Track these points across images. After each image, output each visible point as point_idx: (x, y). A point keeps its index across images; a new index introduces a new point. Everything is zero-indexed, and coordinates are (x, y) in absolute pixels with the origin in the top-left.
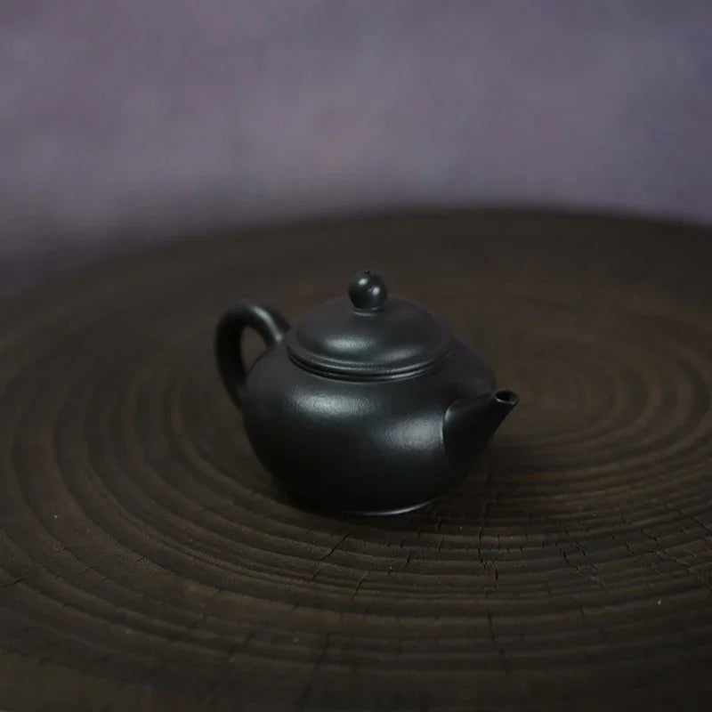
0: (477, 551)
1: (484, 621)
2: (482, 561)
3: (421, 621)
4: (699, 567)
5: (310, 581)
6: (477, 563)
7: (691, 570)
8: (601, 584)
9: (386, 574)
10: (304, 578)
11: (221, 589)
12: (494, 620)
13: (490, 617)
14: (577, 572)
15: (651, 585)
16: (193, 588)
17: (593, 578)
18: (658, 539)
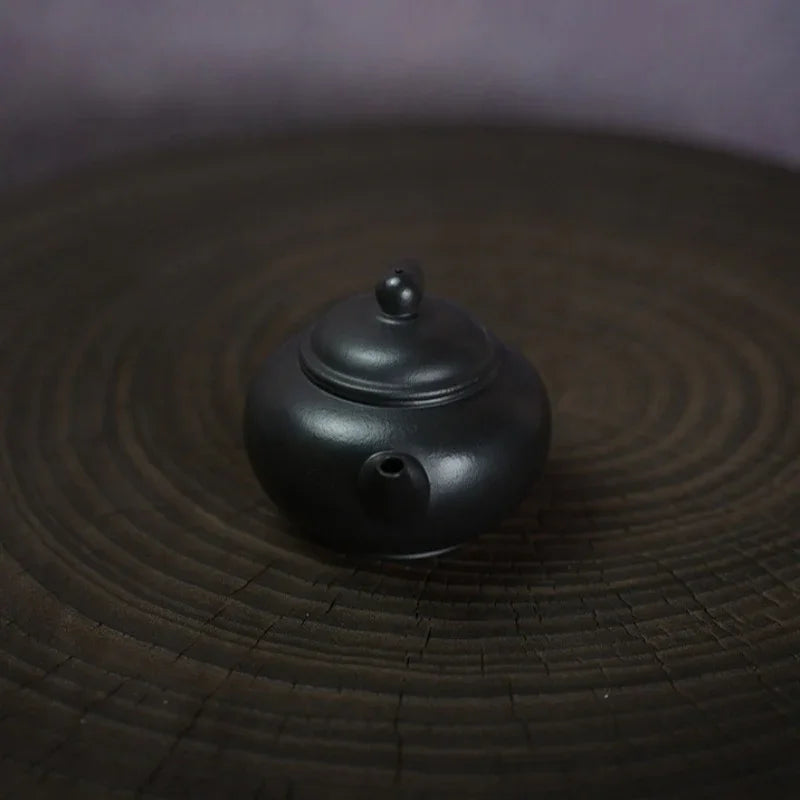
1: (394, 700)
2: (417, 616)
5: (209, 621)
6: (411, 619)
7: (659, 655)
8: (546, 665)
10: (201, 618)
12: (406, 700)
13: (402, 694)
14: (524, 644)
15: (605, 671)
16: (69, 616)
17: (540, 654)
18: (633, 608)
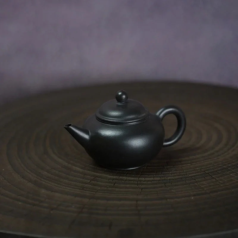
0: (137, 182)
1: (135, 202)
2: (138, 185)
3: (114, 202)
4: (207, 188)
5: (82, 189)
6: (136, 186)
7: (205, 189)
8: (175, 193)
9: (106, 188)
10: (80, 189)
11: (52, 192)
12: (138, 202)
13: (137, 201)
14: (168, 189)
15: (191, 193)
16: (43, 191)
17: (173, 191)
18: (196, 180)
